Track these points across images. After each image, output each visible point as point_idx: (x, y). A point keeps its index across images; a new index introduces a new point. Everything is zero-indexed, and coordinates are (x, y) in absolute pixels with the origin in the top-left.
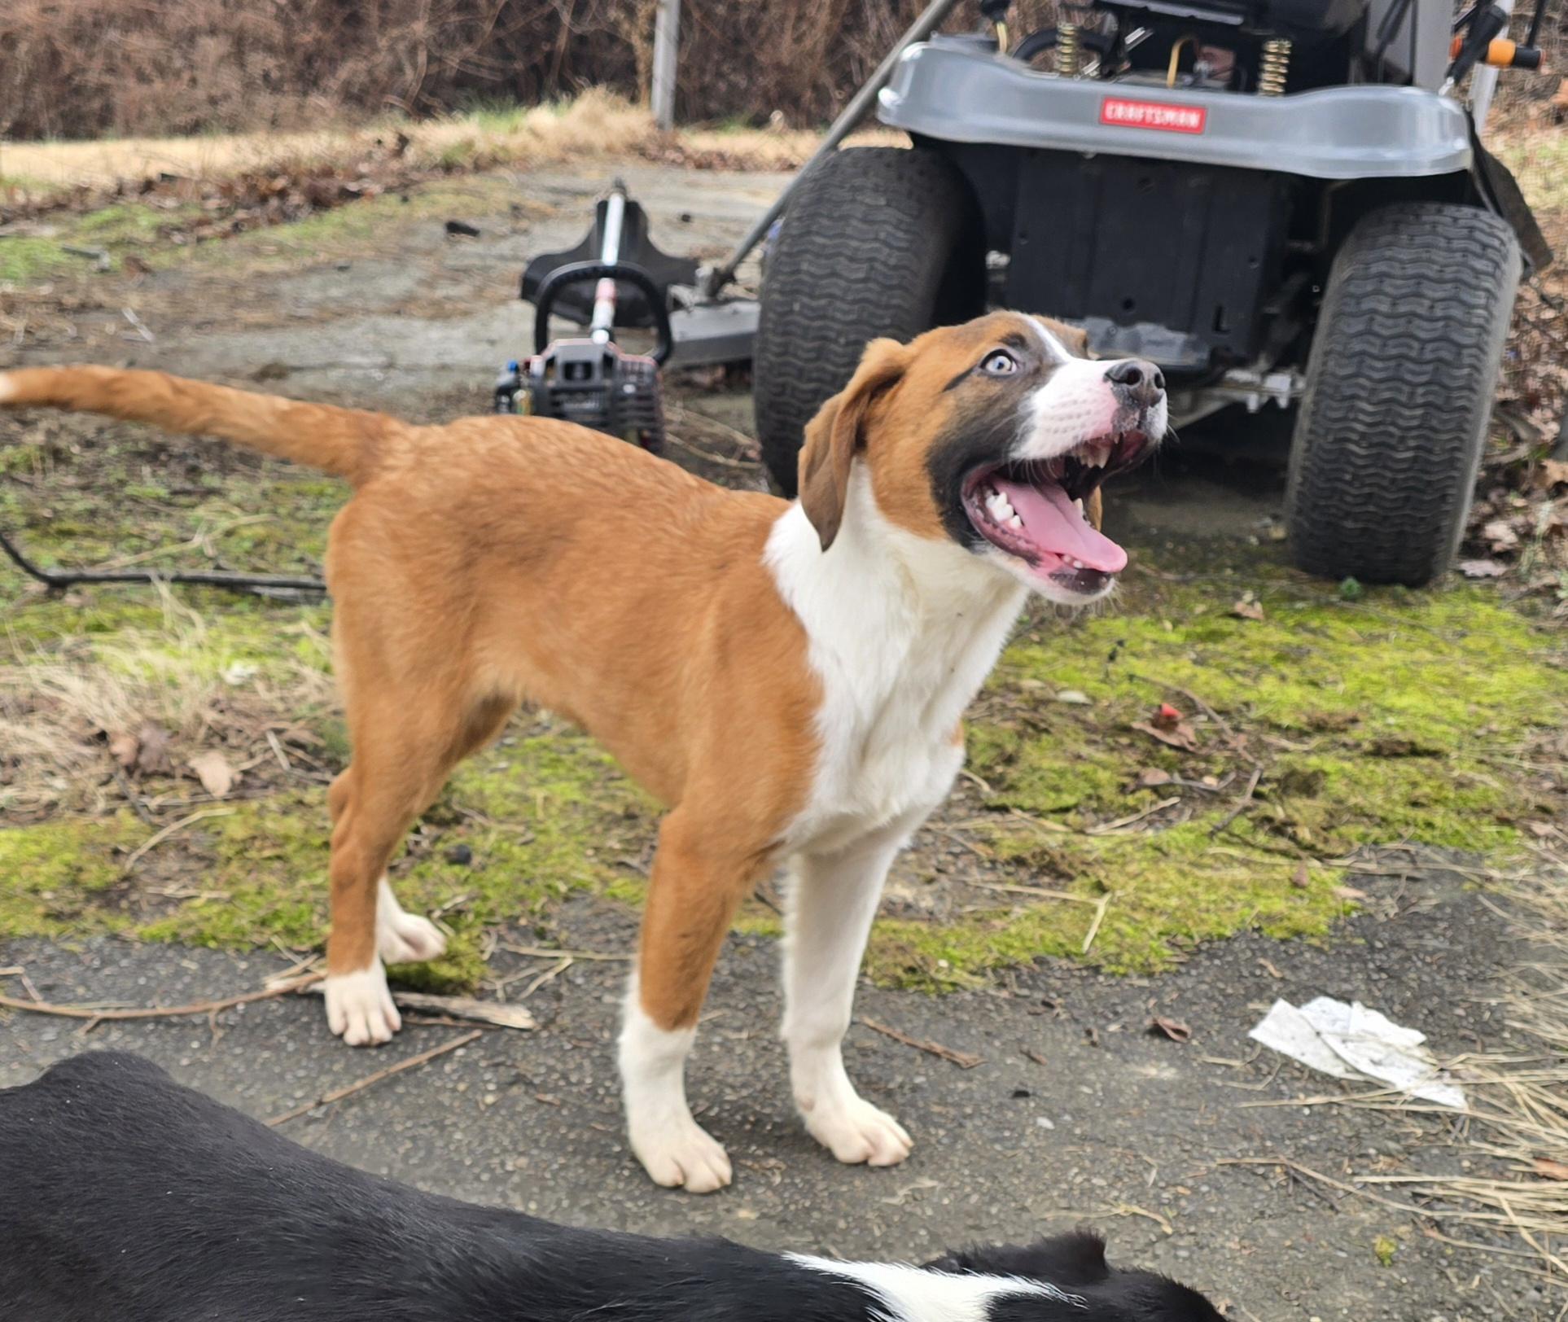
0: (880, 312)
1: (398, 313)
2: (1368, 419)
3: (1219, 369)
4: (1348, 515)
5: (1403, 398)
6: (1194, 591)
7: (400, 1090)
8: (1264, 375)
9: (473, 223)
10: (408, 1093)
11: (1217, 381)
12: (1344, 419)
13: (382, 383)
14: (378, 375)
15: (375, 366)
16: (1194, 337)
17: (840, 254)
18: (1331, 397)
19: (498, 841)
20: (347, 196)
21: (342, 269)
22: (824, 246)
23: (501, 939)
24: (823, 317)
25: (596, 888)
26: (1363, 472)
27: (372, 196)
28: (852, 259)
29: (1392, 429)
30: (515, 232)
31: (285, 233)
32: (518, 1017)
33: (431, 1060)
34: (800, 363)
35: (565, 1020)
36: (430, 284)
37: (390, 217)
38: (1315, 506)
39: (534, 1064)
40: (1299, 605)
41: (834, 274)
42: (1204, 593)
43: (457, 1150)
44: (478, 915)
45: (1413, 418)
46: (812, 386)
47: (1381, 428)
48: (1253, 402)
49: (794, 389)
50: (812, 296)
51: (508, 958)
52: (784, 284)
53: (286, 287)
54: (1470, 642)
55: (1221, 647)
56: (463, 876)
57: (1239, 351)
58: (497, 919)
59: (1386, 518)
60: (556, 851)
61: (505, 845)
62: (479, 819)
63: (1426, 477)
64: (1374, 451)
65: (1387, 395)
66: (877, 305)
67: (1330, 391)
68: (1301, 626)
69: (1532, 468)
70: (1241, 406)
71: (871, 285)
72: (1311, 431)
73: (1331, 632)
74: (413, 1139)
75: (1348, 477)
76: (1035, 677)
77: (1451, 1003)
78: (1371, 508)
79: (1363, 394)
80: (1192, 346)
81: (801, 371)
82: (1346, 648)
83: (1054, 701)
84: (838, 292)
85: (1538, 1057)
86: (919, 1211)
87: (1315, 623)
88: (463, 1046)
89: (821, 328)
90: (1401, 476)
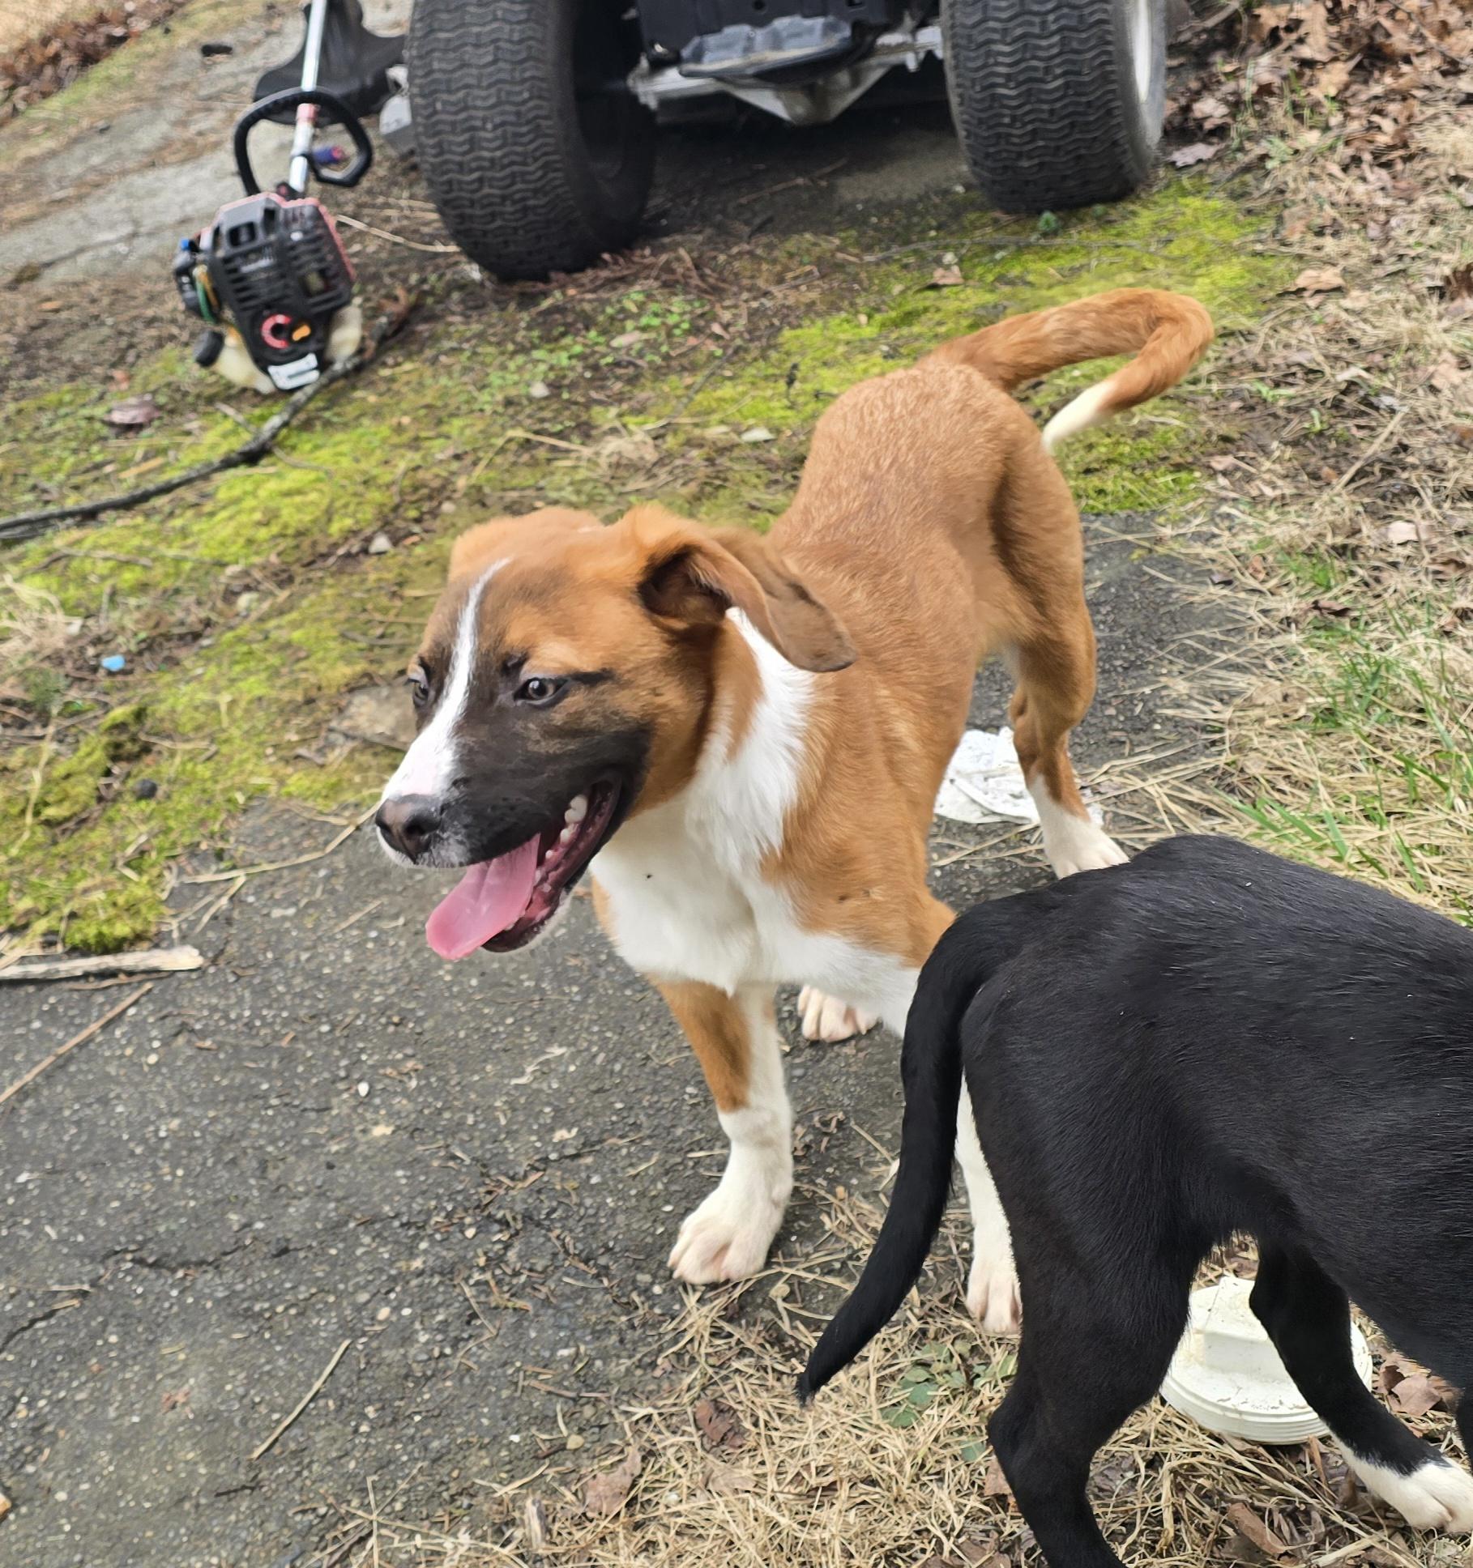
0: (517, 88)
1: (153, 165)
2: (1008, 60)
3: (869, 38)
4: (1020, 155)
5: (1036, 30)
6: (895, 268)
7: (72, 1068)
8: (914, 32)
9: (227, 39)
10: (80, 1071)
11: (871, 51)
12: (985, 66)
13: (126, 256)
14: (122, 248)
15: (120, 240)
16: (831, 19)
17: (465, 45)
18: (967, 49)
19: (183, 763)
20: (115, 42)
21: (103, 131)
22: (449, 40)
23: (182, 871)
24: (466, 108)
25: (273, 790)
26: (1020, 112)
27: (139, 35)
28: (477, 46)
29: (1035, 63)
30: (269, 34)
31: (54, 105)
32: (185, 958)
33: (104, 1027)
34: (458, 158)
35: (232, 949)
36: (183, 123)
37: (152, 56)
38: (987, 156)
39: (198, 1007)
40: (999, 255)
41: (464, 65)
42: (905, 267)
43: (117, 1127)
44: (160, 851)
45: (1051, 46)
46: (475, 175)
47: (1023, 65)
48: (911, 62)
49: (460, 182)
50: (449, 92)
51: (186, 892)
52: (421, 87)
53: (51, 168)
54: (1174, 250)
55: (916, 329)
56: (148, 811)
57: (879, 19)
58: (179, 851)
59: (1058, 148)
60: (237, 758)
61: (189, 766)
62: (167, 744)
63: (1084, 99)
64: (1024, 88)
65: (1019, 32)
66: (513, 82)
67: (963, 42)
68: (1002, 279)
69: (1246, 20)
70: (902, 67)
71: (501, 65)
72: (959, 86)
73: (1030, 278)
74: (78, 1123)
75: (1007, 120)
76: (722, 422)
77: (1103, 703)
78: (1041, 143)
79: (996, 36)
80: (829, 29)
81: (460, 164)
82: (1045, 293)
83: (738, 445)
84: (472, 81)
85: (1188, 744)
86: (544, 1086)
87: (1015, 271)
88: (135, 1003)
89: (466, 120)
90: (1058, 105)
